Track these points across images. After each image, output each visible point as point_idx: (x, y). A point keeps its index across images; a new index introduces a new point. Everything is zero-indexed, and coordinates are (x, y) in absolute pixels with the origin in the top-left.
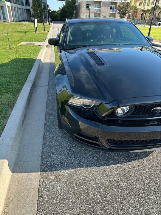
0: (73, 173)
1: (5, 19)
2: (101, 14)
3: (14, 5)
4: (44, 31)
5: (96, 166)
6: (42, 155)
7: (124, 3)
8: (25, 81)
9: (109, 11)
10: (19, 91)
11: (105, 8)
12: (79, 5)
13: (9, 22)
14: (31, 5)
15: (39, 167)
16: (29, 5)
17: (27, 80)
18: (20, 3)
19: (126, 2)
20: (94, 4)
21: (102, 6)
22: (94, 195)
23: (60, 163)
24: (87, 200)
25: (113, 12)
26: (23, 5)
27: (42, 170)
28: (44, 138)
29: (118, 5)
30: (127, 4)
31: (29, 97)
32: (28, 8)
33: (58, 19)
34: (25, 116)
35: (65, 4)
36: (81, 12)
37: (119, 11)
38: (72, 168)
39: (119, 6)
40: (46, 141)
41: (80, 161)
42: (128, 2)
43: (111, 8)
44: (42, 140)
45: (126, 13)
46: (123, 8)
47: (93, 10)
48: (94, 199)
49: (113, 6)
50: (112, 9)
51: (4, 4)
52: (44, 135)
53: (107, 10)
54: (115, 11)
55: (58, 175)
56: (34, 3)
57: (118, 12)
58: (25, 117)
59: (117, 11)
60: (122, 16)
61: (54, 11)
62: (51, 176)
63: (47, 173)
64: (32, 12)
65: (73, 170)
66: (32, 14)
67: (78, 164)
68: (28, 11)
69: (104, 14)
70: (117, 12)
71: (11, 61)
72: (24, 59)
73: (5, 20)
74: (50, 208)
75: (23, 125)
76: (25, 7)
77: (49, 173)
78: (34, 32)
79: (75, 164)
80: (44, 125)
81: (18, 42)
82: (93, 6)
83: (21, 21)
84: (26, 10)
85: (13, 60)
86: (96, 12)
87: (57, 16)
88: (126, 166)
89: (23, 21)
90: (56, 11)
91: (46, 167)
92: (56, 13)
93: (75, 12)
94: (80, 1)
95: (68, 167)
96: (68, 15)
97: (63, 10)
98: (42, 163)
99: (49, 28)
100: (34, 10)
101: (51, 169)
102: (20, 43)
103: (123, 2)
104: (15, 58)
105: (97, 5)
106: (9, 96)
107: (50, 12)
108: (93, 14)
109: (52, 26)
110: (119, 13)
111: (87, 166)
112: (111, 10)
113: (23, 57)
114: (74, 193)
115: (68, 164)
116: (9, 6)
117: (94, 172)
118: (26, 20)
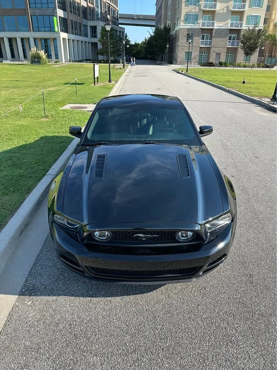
0: (53, 301)
1: (58, 58)
2: (212, 50)
3: (73, 37)
4: (110, 81)
5: (83, 296)
6: (28, 276)
7: (254, 30)
8: (44, 176)
9: (226, 44)
10: (29, 190)
11: (219, 39)
12: (176, 35)
13: (64, 62)
14: (99, 36)
15: (19, 289)
16: (96, 37)
17: (47, 173)
18: (83, 33)
19: (257, 28)
20: (200, 33)
21: (215, 37)
22: (64, 328)
23: (44, 288)
24: (54, 331)
25: (233, 45)
26: (87, 36)
27: (22, 294)
28: (38, 255)
29: (242, 33)
30: (259, 33)
31: (40, 198)
32: (95, 40)
33: (142, 56)
34: (27, 225)
35: (153, 34)
36: (178, 47)
37: (244, 44)
38: (55, 296)
39: (244, 35)
40: (39, 260)
41: (67, 289)
42: (261, 28)
43: (230, 38)
44: (34, 258)
45: (256, 48)
46: (250, 39)
47: (199, 43)
48: (62, 331)
49: (233, 36)
50: (232, 41)
51: (58, 35)
52: (40, 252)
53: (222, 43)
54: (236, 44)
55: (36, 300)
56: (104, 33)
57: (242, 45)
58: (26, 227)
59: (240, 43)
60: (248, 52)
61: (136, 43)
62: (28, 300)
63: (25, 297)
64: (100, 46)
65: (54, 297)
66: (99, 50)
67: (63, 291)
68: (94, 45)
69: (216, 48)
70: (240, 46)
71: (38, 140)
72: (57, 137)
73: (57, 60)
74: (13, 333)
75: (20, 236)
76: (89, 39)
77: (27, 298)
78: (93, 85)
79: (59, 290)
80: (44, 240)
81: (63, 103)
82: (199, 36)
83: (81, 61)
84: (90, 44)
85: (41, 138)
86: (203, 46)
87: (140, 51)
88: (117, 300)
89: (85, 61)
90: (139, 44)
91: (27, 291)
92: (139, 47)
93: (168, 47)
94: (177, 29)
95: (51, 293)
96: (157, 52)
97: (150, 43)
98: (25, 285)
99: (121, 75)
100: (103, 44)
101: (32, 294)
102: (65, 105)
103: (251, 28)
104: (47, 134)
105: (205, 35)
106: (15, 197)
107: (128, 46)
108: (198, 49)
109: (127, 70)
110: (244, 48)
111: (72, 295)
112: (229, 42)
113: (56, 135)
114: (44, 322)
115: (52, 290)
116: (66, 39)
117: (77, 303)
118: (90, 60)
